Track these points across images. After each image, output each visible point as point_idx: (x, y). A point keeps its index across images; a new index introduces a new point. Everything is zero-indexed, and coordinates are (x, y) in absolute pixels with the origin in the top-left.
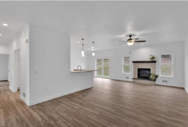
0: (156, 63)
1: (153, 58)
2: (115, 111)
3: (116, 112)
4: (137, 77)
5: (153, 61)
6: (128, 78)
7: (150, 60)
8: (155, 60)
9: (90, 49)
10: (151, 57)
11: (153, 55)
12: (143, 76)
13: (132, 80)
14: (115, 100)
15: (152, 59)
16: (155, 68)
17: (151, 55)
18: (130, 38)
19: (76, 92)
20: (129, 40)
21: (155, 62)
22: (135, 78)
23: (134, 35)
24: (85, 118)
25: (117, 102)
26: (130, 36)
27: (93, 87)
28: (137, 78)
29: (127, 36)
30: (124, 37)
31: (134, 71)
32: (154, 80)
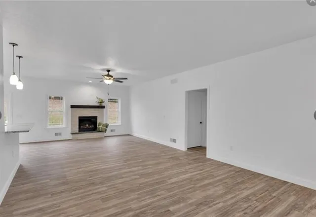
0: (105, 109)
4: (77, 130)
5: (101, 107)
6: (60, 134)
7: (98, 105)
8: (103, 104)
10: (99, 101)
11: (101, 98)
12: (85, 128)
13: (70, 137)
15: (101, 103)
16: (103, 115)
17: (97, 98)
18: (109, 74)
20: (106, 76)
21: (103, 107)
22: (74, 132)
26: (108, 71)
28: (78, 132)
31: (72, 122)
32: (104, 130)
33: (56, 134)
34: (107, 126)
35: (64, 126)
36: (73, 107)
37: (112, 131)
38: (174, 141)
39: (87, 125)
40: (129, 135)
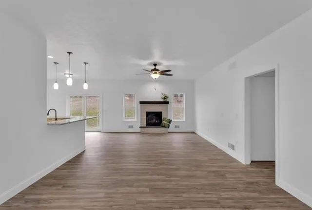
0: (169, 105)
1: (166, 97)
2: (164, 177)
3: (167, 177)
4: (145, 124)
5: (165, 102)
6: (132, 127)
7: (162, 100)
8: (168, 100)
9: (63, 74)
10: (163, 97)
11: (166, 94)
12: (152, 123)
13: (139, 130)
14: (147, 162)
15: (164, 98)
16: (167, 111)
17: (162, 94)
18: (155, 68)
19: (57, 169)
20: (152, 70)
21: (167, 103)
22: (143, 126)
23: (160, 64)
24: (137, 205)
25: (153, 164)
26: (155, 65)
27: (85, 150)
28: (145, 126)
29: (150, 64)
30: (146, 64)
31: (141, 117)
32: (167, 126)
33: (130, 127)
34: (170, 122)
35: (135, 120)
36: (141, 103)
37: (176, 127)
38: (233, 147)
39: (154, 120)
40: (193, 133)
